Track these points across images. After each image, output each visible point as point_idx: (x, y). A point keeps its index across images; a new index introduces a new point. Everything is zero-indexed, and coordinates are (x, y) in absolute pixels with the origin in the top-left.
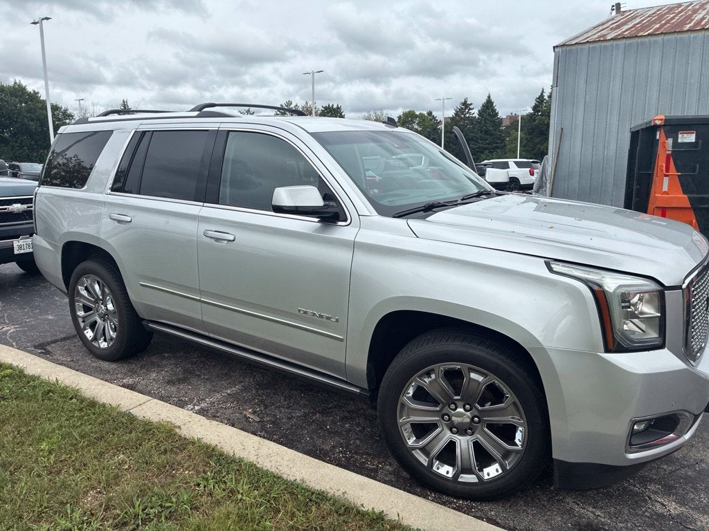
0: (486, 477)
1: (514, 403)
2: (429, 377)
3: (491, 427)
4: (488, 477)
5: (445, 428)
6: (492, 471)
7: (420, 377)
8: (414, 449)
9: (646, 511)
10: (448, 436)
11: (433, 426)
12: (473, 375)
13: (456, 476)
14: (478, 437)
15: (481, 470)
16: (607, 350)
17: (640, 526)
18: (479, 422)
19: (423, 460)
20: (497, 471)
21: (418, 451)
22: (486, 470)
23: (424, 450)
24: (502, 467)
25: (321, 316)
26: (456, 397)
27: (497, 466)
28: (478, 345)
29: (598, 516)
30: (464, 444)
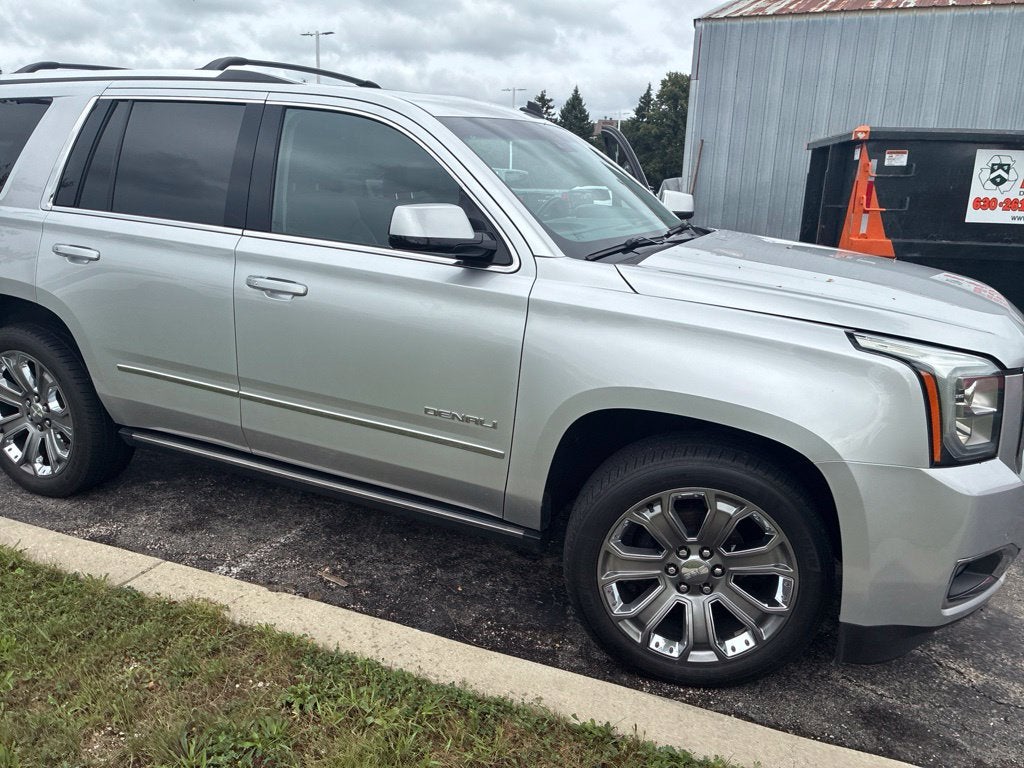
0: (730, 653)
1: (782, 546)
2: (652, 511)
3: (742, 580)
4: (734, 654)
5: (670, 585)
6: (739, 644)
7: (638, 511)
8: (621, 619)
9: (941, 683)
10: (673, 597)
11: (652, 583)
12: (722, 506)
13: (684, 655)
14: (719, 595)
15: (722, 644)
16: (934, 465)
17: (940, 706)
18: (722, 574)
19: (636, 635)
20: (747, 643)
21: (626, 621)
22: (729, 643)
23: (638, 621)
24: (756, 637)
25: (468, 420)
26: (690, 539)
27: (746, 636)
28: (734, 460)
29: (882, 695)
30: (698, 607)
